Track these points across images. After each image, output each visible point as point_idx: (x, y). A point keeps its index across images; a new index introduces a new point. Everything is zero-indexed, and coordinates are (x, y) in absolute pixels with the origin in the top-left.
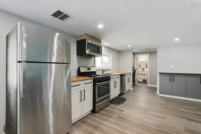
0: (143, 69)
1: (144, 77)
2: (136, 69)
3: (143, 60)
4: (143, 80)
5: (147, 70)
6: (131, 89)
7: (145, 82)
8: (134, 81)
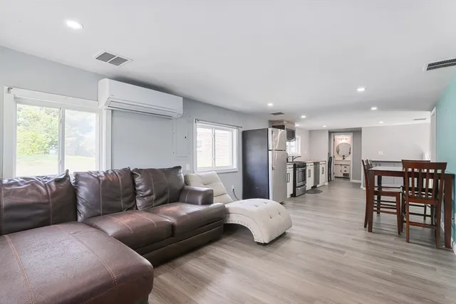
0: (344, 156)
1: (345, 169)
2: (332, 156)
3: (344, 141)
4: (344, 174)
5: (349, 158)
6: (327, 184)
7: (346, 177)
8: (329, 175)
